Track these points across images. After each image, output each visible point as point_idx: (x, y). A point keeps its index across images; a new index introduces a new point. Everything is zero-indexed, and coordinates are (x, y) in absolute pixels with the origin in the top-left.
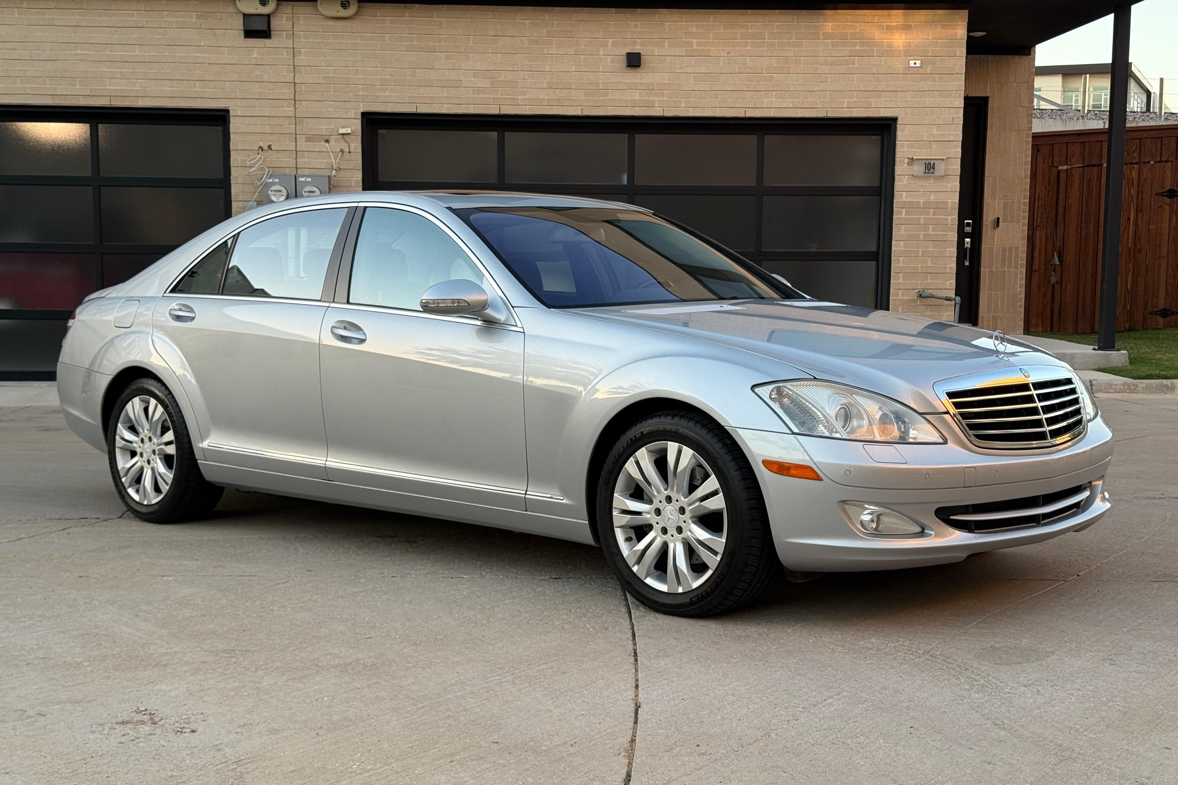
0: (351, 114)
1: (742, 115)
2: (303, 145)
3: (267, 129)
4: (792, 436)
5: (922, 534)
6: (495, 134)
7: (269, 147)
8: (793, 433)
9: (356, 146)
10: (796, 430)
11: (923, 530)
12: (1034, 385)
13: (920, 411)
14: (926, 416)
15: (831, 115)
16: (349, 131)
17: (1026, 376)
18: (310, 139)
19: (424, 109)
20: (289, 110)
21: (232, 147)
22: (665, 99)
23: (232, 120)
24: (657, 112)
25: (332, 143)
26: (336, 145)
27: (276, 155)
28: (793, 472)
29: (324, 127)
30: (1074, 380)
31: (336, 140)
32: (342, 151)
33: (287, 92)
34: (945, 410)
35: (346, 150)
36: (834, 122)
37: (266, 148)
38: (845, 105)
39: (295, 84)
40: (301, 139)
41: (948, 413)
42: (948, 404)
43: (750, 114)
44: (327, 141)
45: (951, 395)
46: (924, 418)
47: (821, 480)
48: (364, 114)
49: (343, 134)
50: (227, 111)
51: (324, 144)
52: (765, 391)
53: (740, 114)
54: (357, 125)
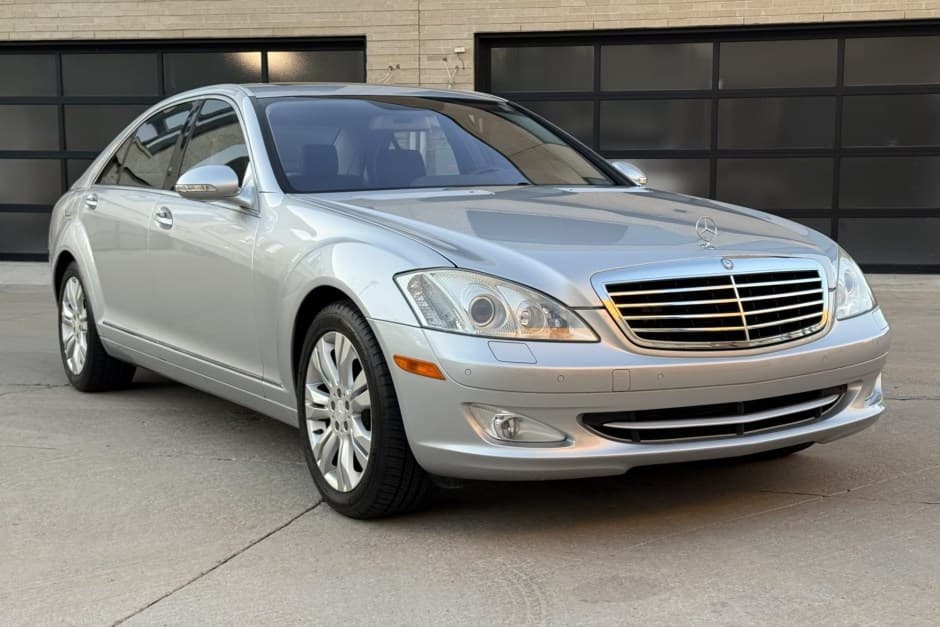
0: (465, 35)
1: (820, 20)
2: (425, 63)
3: (396, 51)
4: (420, 330)
5: (564, 442)
6: (592, 48)
7: (398, 67)
8: (422, 327)
9: (469, 63)
10: (425, 323)
11: (566, 439)
12: (736, 277)
13: (570, 305)
14: (578, 311)
15: (910, 16)
16: (463, 50)
17: (727, 268)
18: (431, 58)
19: (527, 28)
20: (414, 35)
21: (368, 68)
22: (746, 8)
23: (369, 45)
24: (738, 21)
25: (449, 61)
26: (452, 63)
27: (402, 73)
28: (420, 369)
29: (442, 48)
30: (820, 273)
31: (453, 59)
32: (457, 68)
33: (413, 18)
34: (601, 305)
35: (461, 67)
36: (912, 24)
37: (395, 67)
38: (924, 7)
39: (419, 11)
40: (424, 59)
41: (604, 307)
42: (607, 298)
43: (828, 19)
44: (445, 60)
45: (611, 288)
46: (575, 313)
47: (443, 379)
48: (477, 35)
49: (458, 53)
50: (364, 37)
51: (442, 62)
52: (404, 281)
53: (819, 19)
54: (470, 44)
